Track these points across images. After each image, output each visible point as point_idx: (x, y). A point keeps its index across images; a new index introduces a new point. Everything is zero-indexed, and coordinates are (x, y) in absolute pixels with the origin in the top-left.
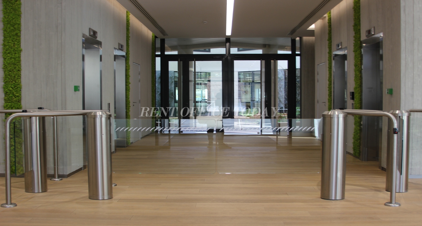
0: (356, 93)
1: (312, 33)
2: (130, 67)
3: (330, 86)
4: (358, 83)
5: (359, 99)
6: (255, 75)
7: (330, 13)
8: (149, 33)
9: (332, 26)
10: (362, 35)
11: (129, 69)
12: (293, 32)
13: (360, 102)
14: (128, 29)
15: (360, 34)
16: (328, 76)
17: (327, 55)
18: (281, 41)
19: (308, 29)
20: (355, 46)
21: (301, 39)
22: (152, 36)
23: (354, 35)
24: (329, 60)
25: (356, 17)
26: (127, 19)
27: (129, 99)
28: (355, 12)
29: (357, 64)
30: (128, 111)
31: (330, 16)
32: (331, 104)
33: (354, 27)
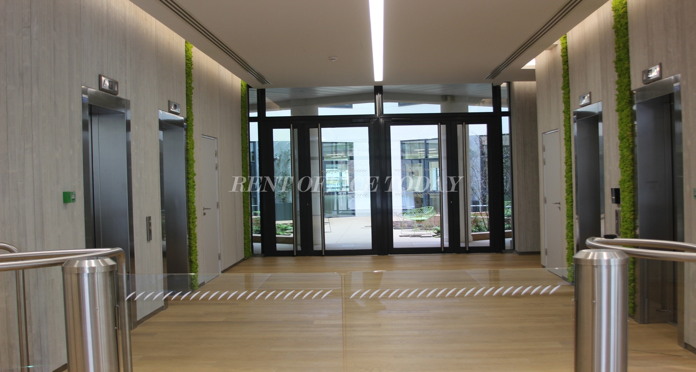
0: (623, 191)
1: (530, 75)
2: (195, 145)
3: (569, 174)
4: (629, 172)
5: (631, 203)
6: (429, 145)
7: (565, 37)
8: (234, 81)
9: (570, 63)
10: (632, 78)
11: (193, 149)
12: (495, 73)
13: (632, 209)
14: (189, 74)
15: (629, 78)
16: (564, 155)
17: (562, 116)
18: (473, 89)
19: (524, 68)
20: (619, 100)
21: (510, 85)
22: (242, 85)
23: (617, 79)
24: (565, 125)
25: (621, 45)
26: (186, 56)
27: (193, 203)
28: (617, 36)
29: (625, 135)
30: (192, 227)
31: (566, 43)
32: (572, 208)
33: (616, 64)
